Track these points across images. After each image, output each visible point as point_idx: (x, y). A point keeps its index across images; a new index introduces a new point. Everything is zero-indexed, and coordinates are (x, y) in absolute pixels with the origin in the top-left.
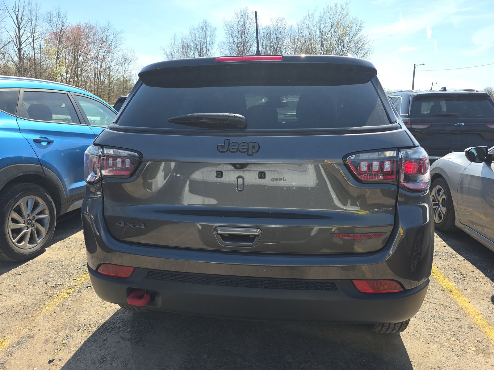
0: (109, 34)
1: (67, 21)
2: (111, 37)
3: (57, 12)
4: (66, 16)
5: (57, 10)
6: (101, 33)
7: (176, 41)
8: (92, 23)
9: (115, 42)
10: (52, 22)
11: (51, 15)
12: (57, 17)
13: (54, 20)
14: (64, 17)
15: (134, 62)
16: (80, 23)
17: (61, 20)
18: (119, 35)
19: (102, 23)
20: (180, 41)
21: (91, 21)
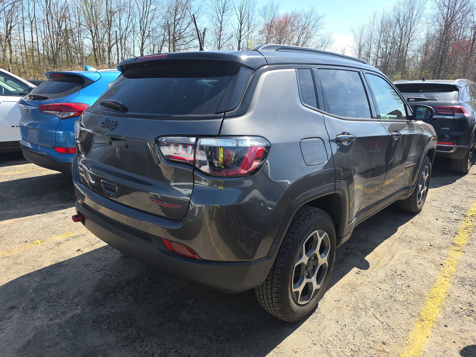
0: (311, 19)
1: (278, 13)
2: (313, 23)
3: (271, 5)
4: (277, 8)
5: (271, 3)
6: (304, 19)
7: (375, 19)
8: (298, 11)
9: (315, 27)
10: (266, 15)
11: (265, 9)
12: (271, 9)
13: (267, 12)
14: (276, 9)
15: (331, 45)
16: (288, 13)
17: (273, 12)
18: (320, 20)
19: (307, 10)
20: (379, 19)
21: (298, 10)
